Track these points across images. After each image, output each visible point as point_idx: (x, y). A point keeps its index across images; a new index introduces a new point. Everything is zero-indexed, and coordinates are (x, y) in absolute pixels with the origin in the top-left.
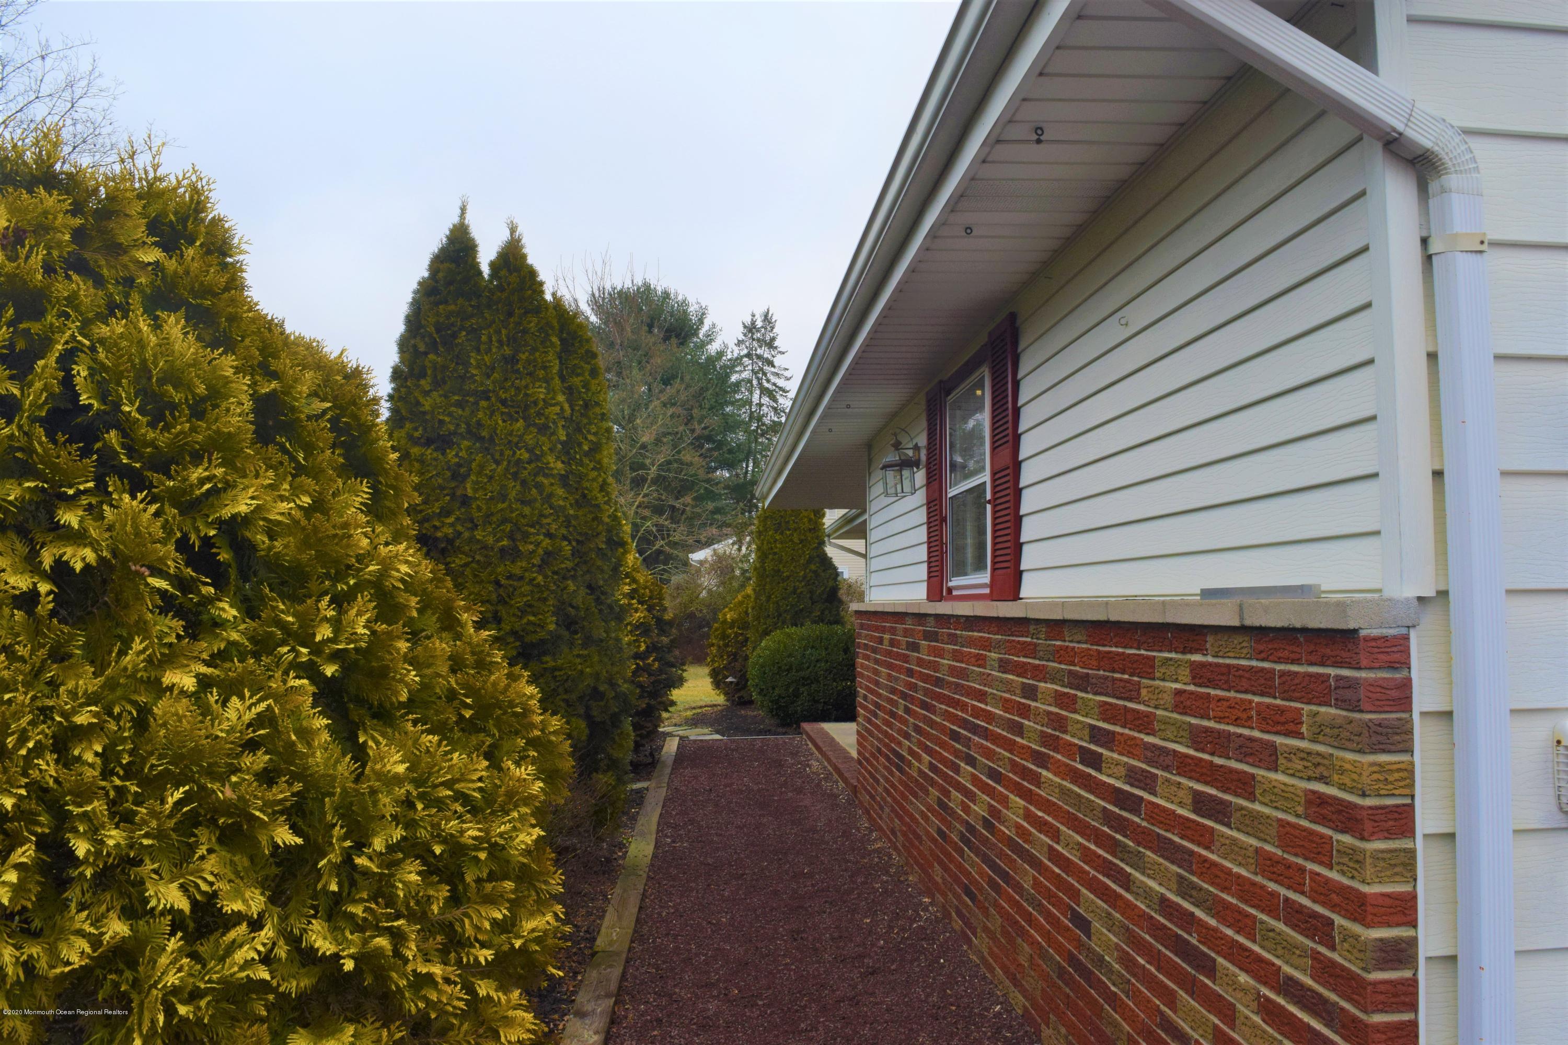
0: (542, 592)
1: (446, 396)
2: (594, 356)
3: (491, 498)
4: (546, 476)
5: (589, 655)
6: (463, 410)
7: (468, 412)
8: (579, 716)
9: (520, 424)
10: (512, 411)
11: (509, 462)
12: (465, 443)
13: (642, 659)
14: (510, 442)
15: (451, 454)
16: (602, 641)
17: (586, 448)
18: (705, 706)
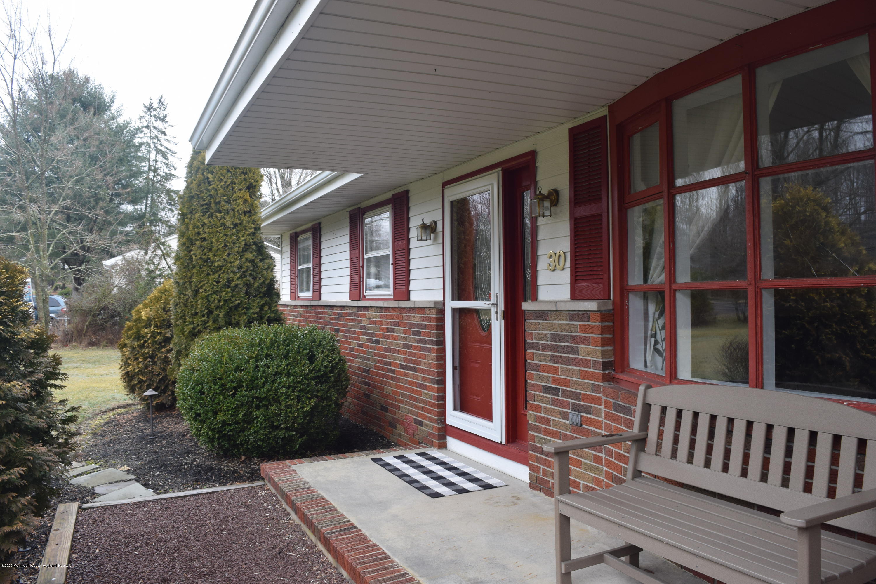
18: (118, 408)
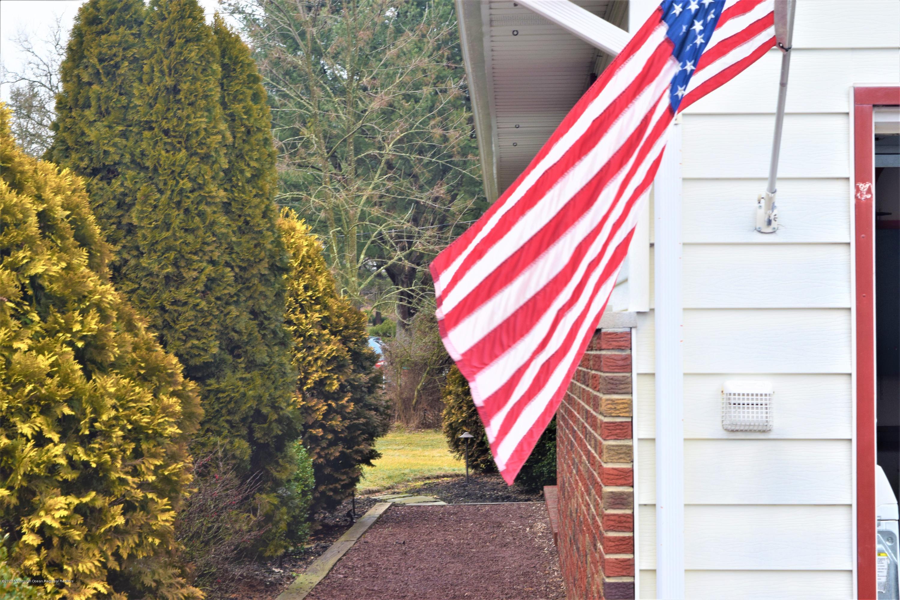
0: (205, 317)
1: (110, 127)
2: (256, 80)
3: (156, 227)
4: (208, 204)
5: (252, 379)
6: (127, 139)
7: (131, 143)
8: (243, 437)
9: (183, 153)
10: (175, 141)
11: (173, 191)
12: (131, 173)
13: (336, 400)
14: (173, 172)
15: (116, 183)
16: (265, 365)
17: (248, 175)
18: (444, 476)
